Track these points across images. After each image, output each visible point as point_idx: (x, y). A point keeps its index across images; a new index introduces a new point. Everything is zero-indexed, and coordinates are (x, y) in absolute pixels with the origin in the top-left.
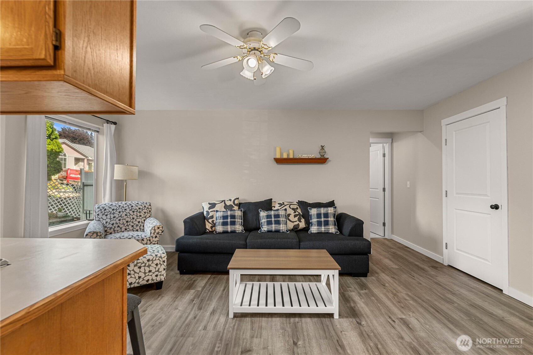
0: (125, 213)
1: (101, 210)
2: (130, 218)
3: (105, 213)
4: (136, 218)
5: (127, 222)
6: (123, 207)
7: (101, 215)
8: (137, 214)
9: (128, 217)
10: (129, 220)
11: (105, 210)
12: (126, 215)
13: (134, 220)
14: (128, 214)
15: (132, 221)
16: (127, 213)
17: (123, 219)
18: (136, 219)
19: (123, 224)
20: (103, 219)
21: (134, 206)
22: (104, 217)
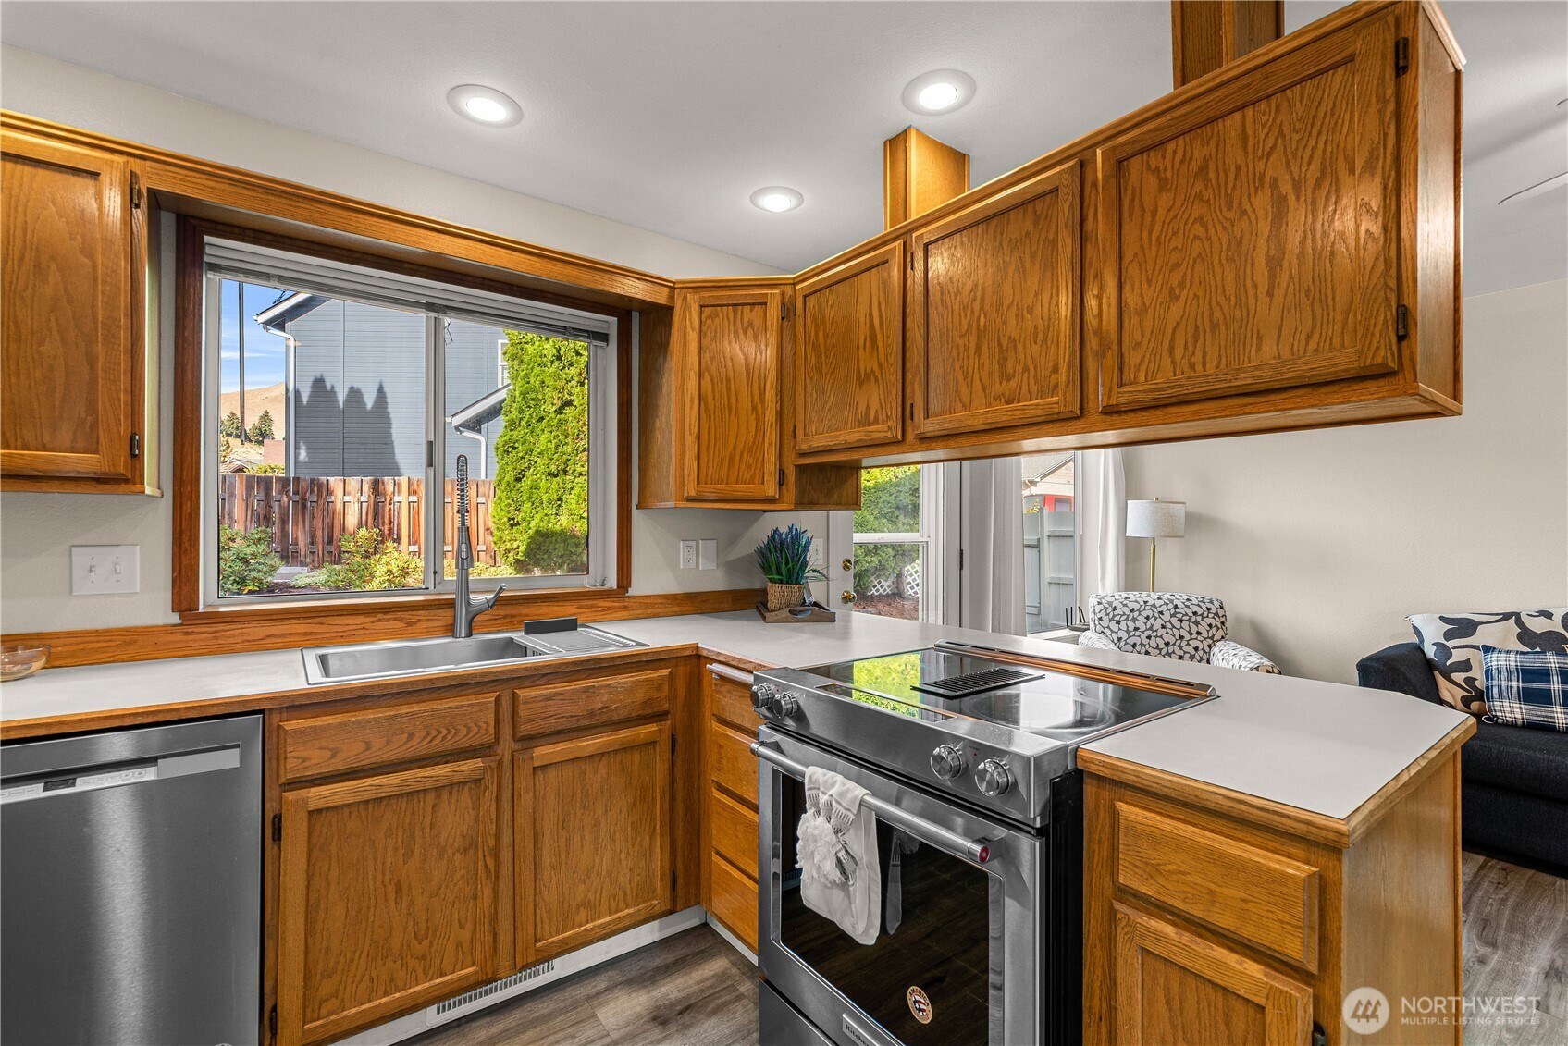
0: (1159, 622)
1: (1105, 608)
2: (1174, 636)
3: (1114, 616)
4: (1187, 637)
5: (1167, 644)
6: (1154, 605)
7: (1106, 619)
8: (1190, 628)
9: (1167, 632)
10: (1172, 640)
11: (1115, 609)
12: (1163, 627)
13: (1184, 643)
14: (1168, 625)
15: (1178, 643)
16: (1165, 622)
17: (1156, 637)
18: (1188, 641)
19: (1157, 648)
20: (1113, 631)
21: (1180, 605)
22: (1114, 626)
